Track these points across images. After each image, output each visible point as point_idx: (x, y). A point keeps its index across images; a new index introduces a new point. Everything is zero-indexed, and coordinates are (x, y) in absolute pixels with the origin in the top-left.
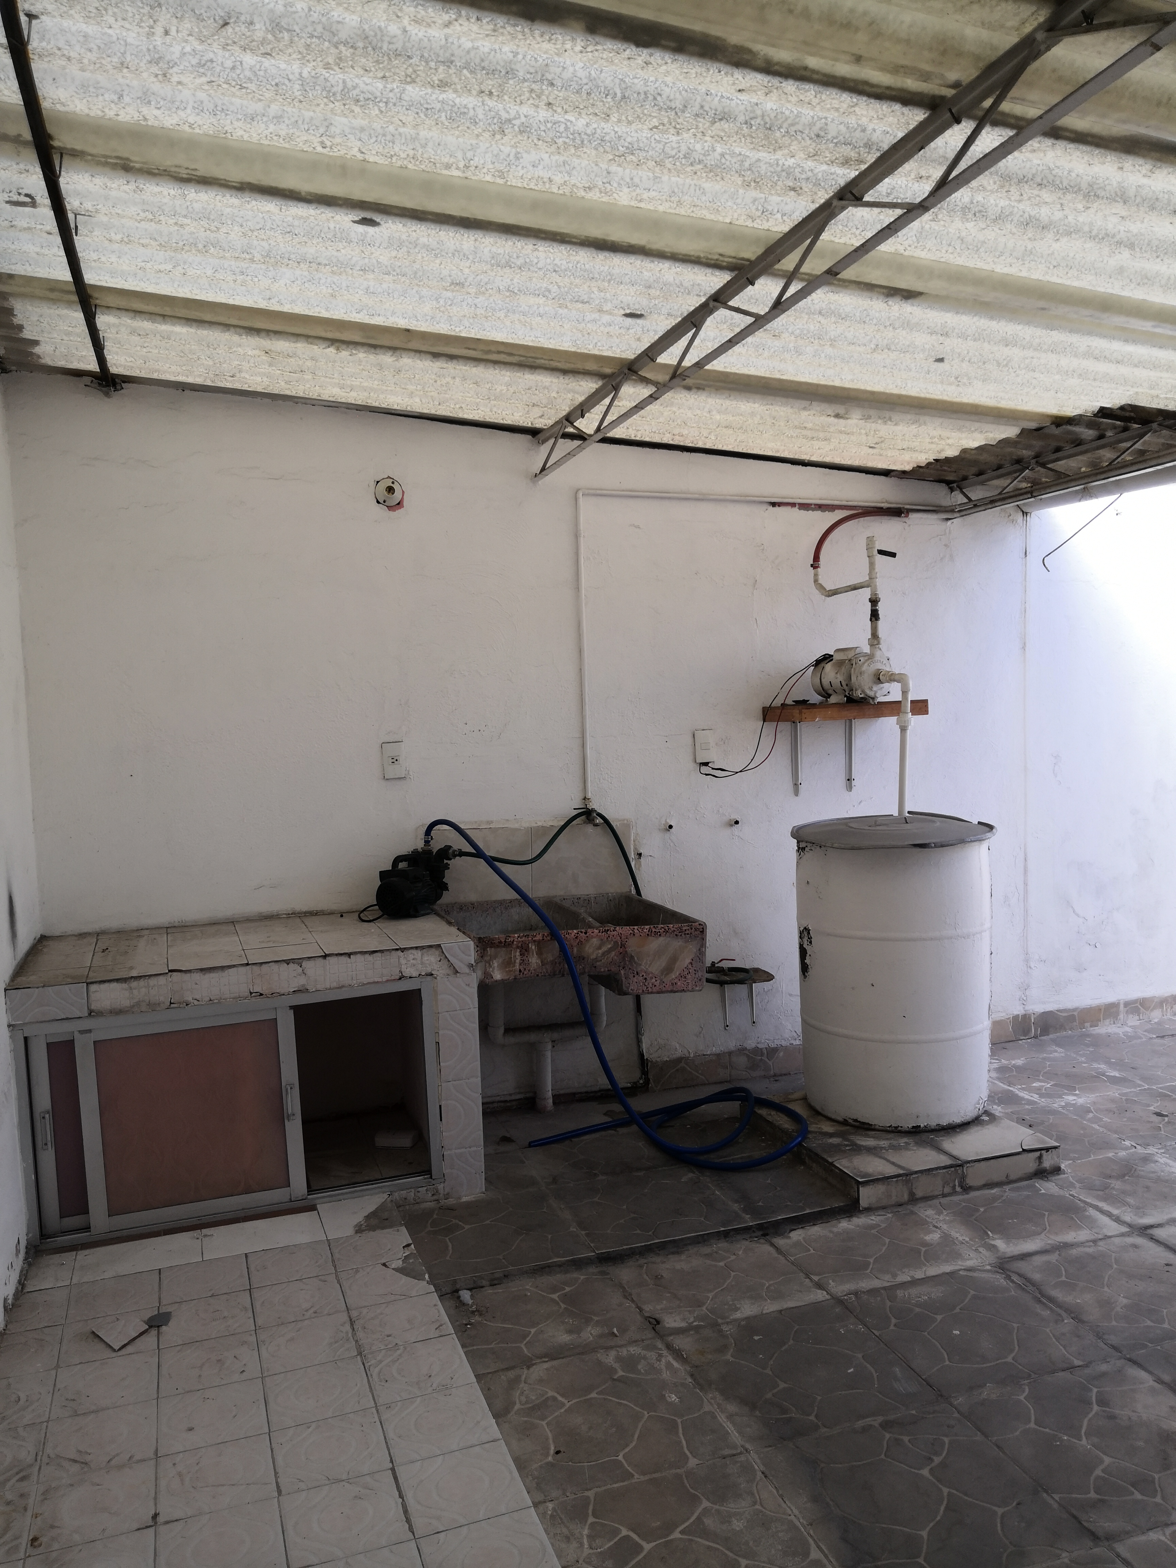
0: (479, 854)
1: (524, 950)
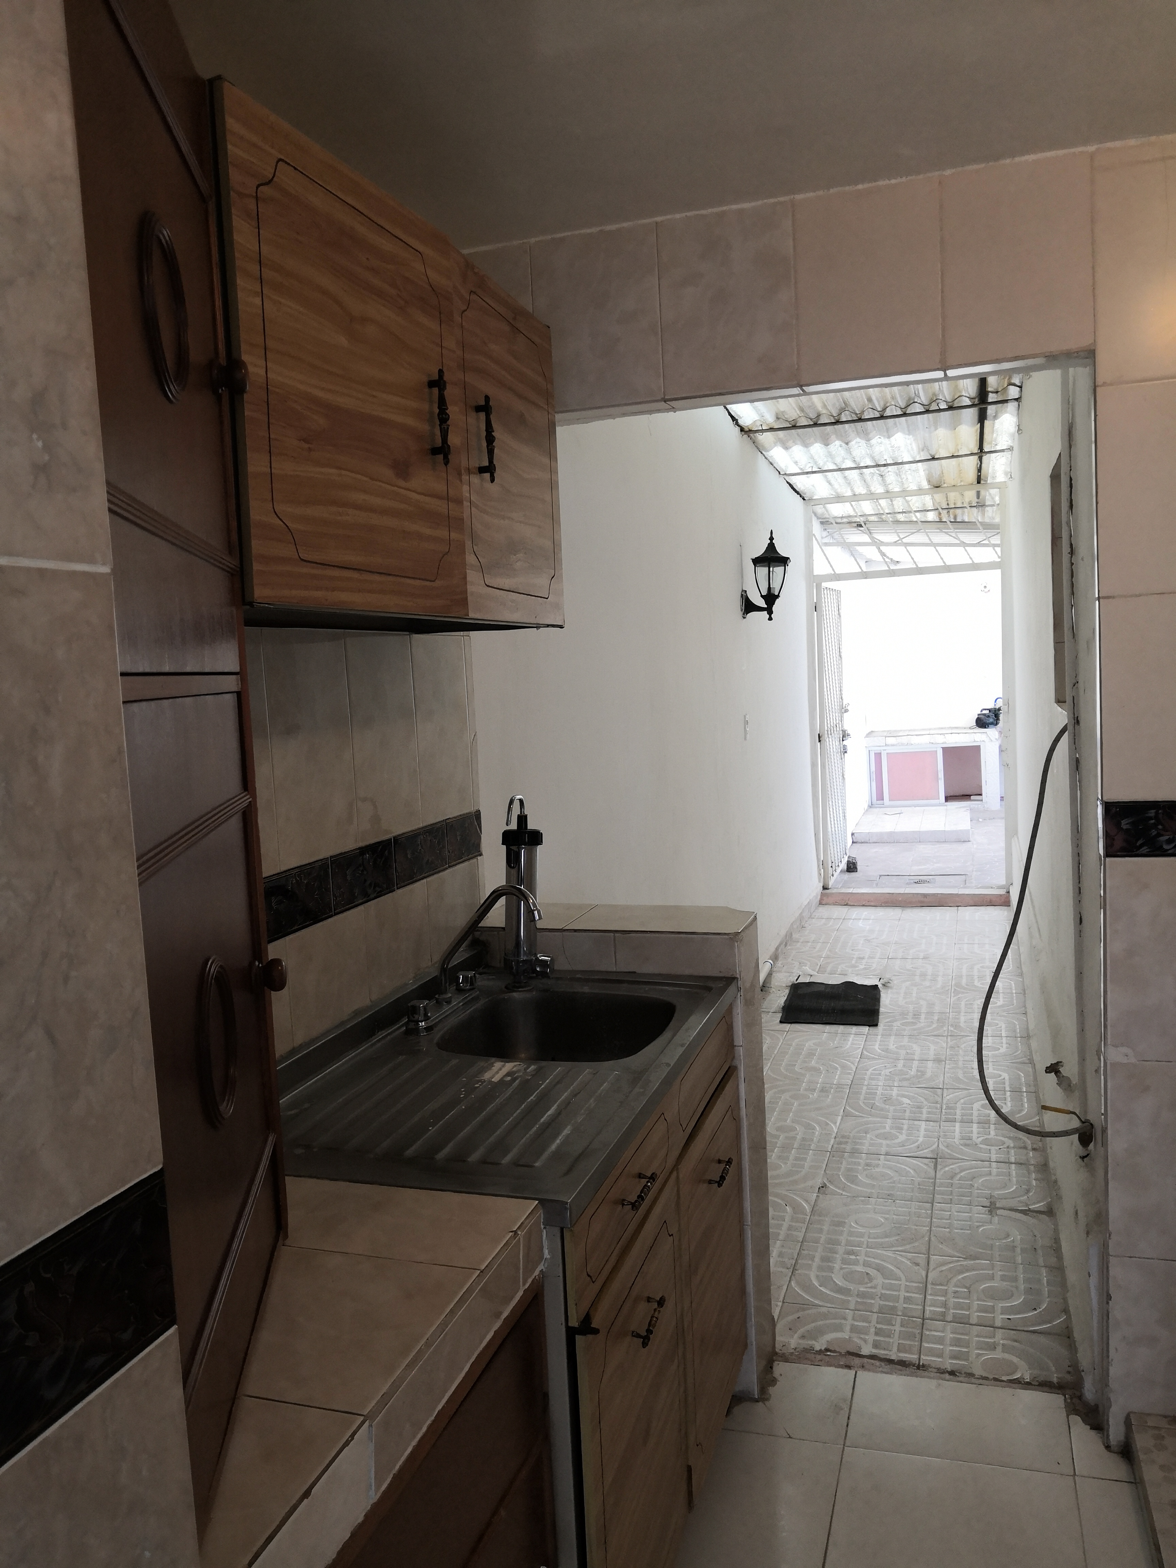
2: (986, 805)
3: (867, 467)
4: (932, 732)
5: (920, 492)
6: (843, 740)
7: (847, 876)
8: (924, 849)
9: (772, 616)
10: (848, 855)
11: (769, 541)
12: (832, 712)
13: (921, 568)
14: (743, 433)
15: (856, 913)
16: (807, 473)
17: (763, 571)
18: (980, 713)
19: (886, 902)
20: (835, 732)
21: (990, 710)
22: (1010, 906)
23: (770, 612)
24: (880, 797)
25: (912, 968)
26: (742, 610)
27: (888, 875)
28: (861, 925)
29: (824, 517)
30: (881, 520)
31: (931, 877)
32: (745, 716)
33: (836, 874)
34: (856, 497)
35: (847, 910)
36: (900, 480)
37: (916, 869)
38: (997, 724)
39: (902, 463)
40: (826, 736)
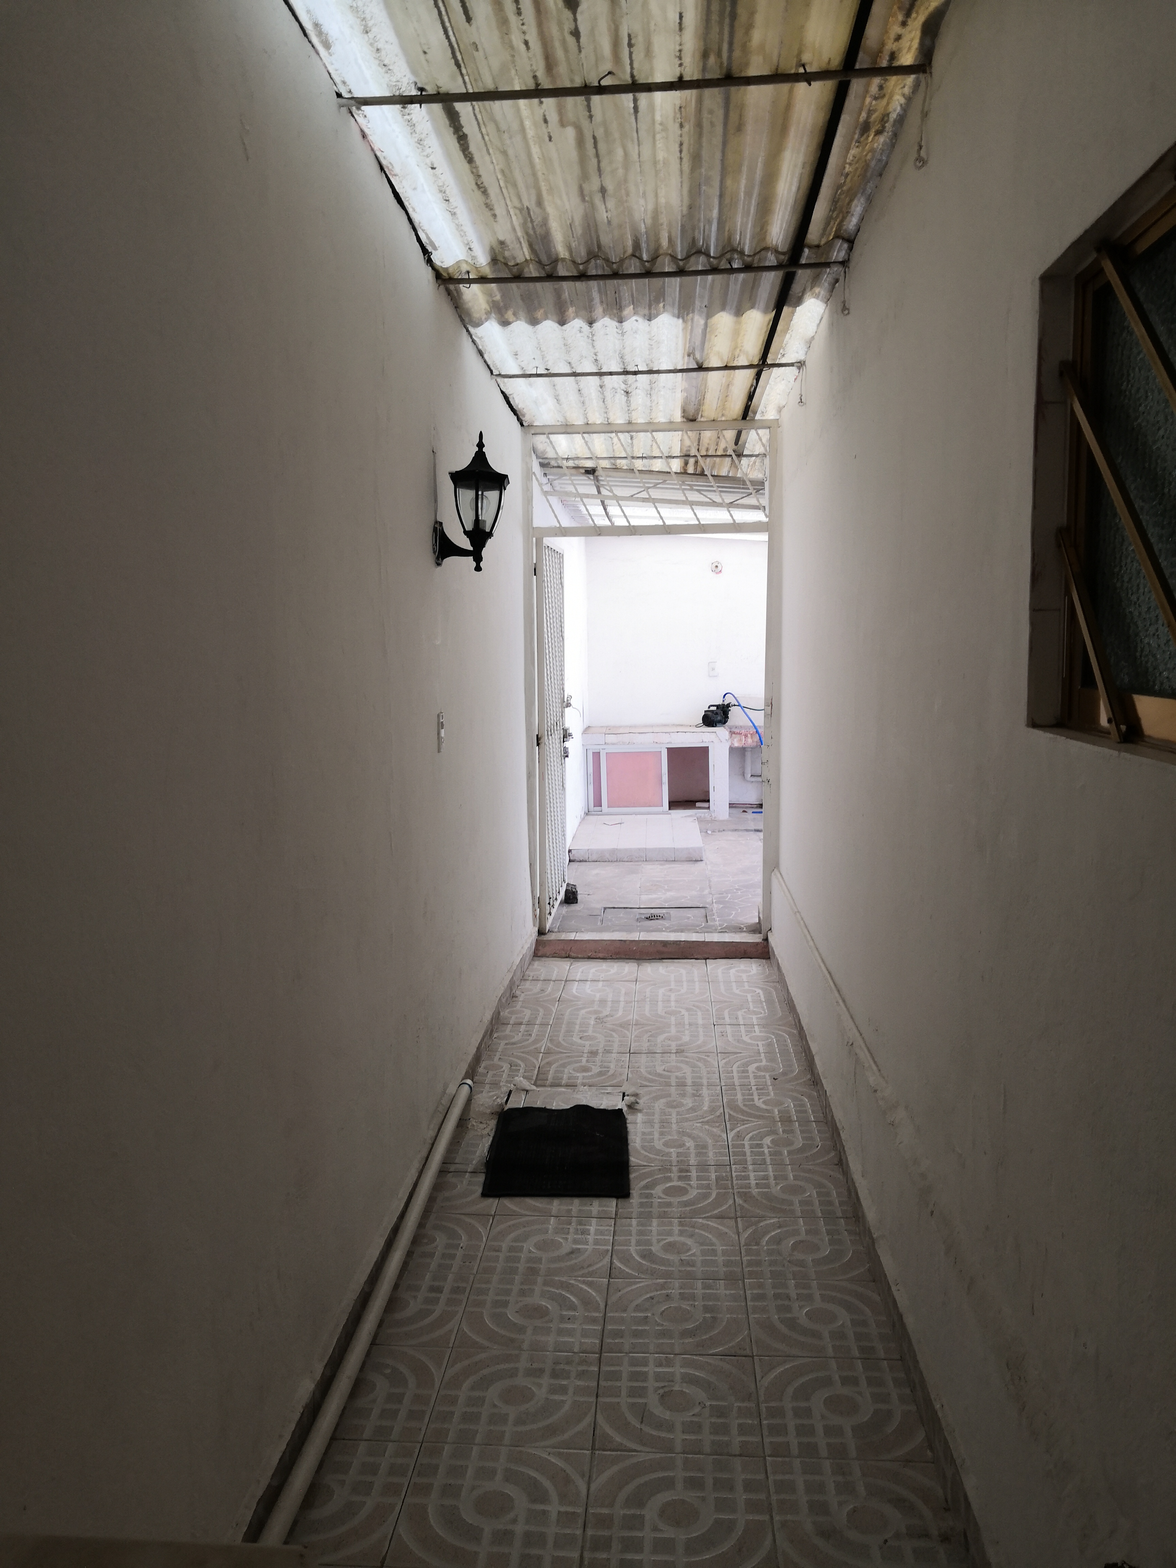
0: (739, 705)
1: (746, 736)
2: (713, 814)
3: (611, 374)
4: (656, 730)
5: (670, 427)
6: (564, 742)
7: (565, 909)
8: (654, 871)
9: (482, 564)
10: (566, 883)
11: (477, 449)
12: (553, 706)
13: (669, 526)
14: (440, 281)
15: (581, 970)
16: (530, 376)
17: (467, 495)
18: (707, 709)
19: (617, 953)
20: (556, 732)
21: (718, 706)
22: (769, 958)
23: (478, 559)
24: (598, 803)
25: (664, 1070)
26: (434, 552)
27: (614, 908)
28: (589, 991)
29: (546, 456)
30: (614, 467)
31: (664, 911)
32: (438, 716)
33: (554, 911)
34: (588, 429)
35: (569, 965)
36: (649, 403)
37: (648, 899)
38: (725, 722)
39: (658, 372)
40: (546, 738)
